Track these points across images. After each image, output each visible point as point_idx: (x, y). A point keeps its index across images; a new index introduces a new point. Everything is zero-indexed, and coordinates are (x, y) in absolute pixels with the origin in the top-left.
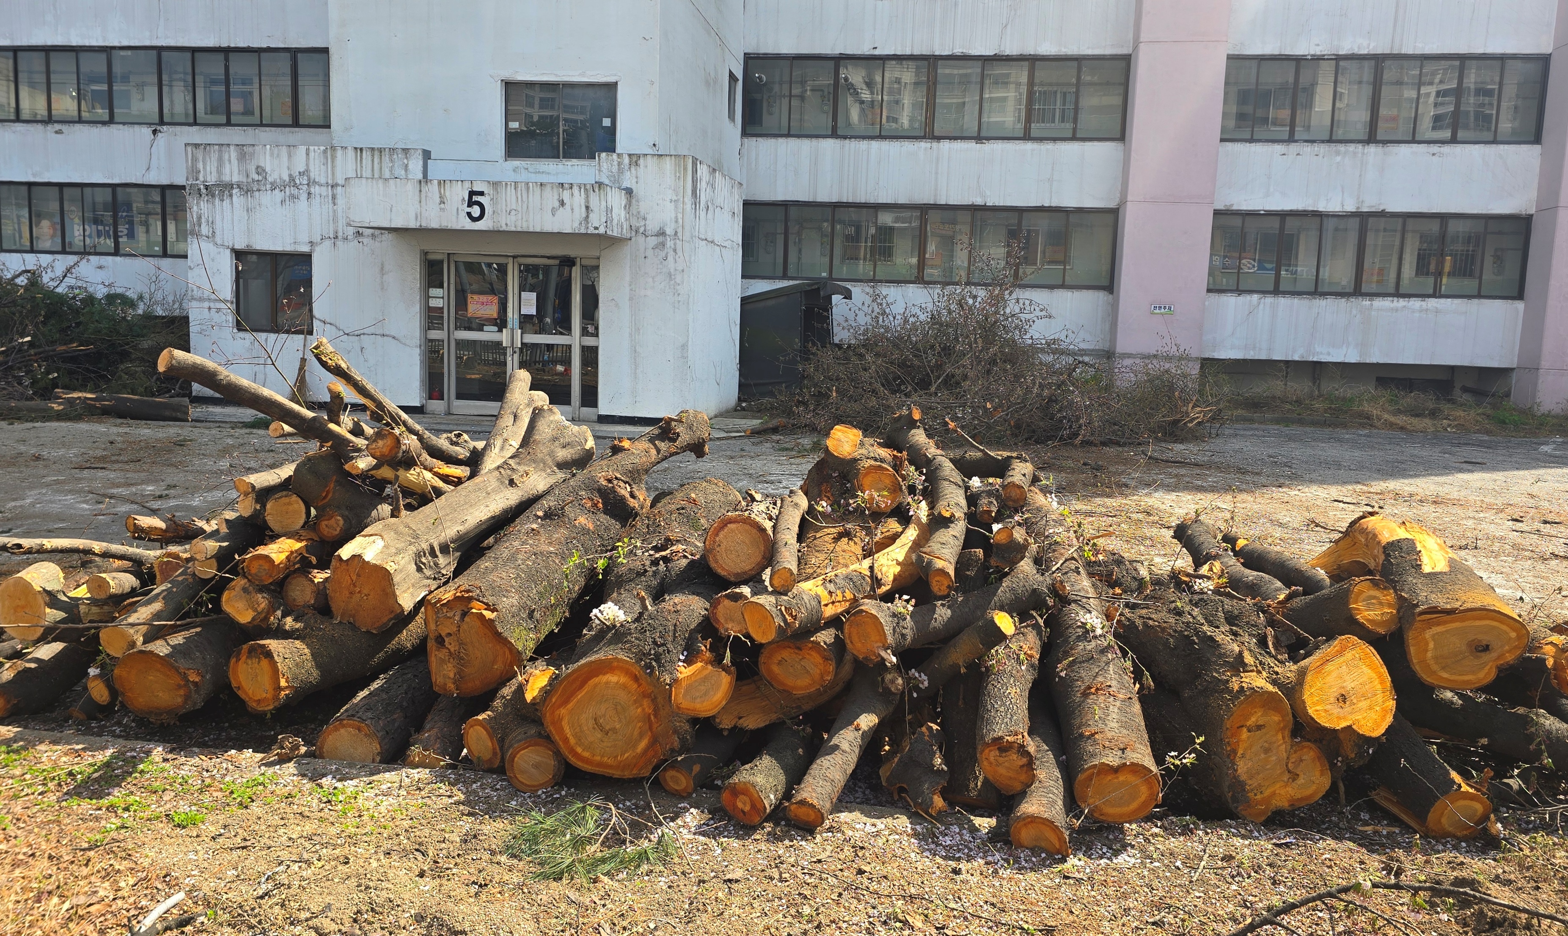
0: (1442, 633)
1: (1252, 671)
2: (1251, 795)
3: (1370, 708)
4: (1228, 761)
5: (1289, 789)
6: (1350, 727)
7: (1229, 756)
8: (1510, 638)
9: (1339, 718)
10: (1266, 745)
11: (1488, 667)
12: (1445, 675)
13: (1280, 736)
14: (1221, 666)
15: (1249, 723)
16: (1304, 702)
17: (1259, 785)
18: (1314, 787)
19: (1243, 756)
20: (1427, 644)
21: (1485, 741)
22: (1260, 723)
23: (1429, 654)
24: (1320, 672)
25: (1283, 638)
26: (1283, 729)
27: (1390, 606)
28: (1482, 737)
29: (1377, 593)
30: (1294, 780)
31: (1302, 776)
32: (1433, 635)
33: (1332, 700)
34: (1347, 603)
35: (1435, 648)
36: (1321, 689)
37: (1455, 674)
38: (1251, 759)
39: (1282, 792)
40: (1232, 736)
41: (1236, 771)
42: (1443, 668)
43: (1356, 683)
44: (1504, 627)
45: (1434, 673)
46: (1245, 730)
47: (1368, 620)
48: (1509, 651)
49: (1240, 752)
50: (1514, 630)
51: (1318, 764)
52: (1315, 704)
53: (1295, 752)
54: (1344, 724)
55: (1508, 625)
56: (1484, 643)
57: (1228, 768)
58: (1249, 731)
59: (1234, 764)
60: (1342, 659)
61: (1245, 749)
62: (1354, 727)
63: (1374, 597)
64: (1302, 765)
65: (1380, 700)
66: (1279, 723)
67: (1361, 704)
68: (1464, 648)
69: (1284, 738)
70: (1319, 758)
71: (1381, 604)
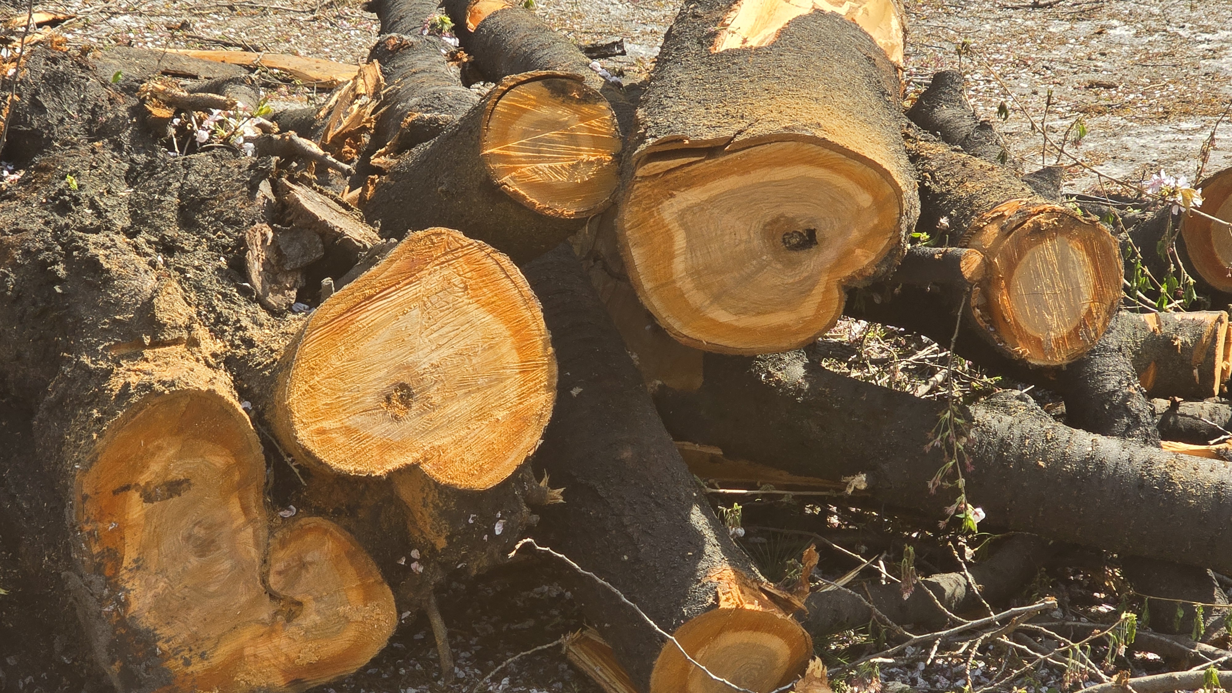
0: (701, 207)
1: (176, 342)
2: (175, 665)
3: (482, 414)
4: (98, 581)
5: (281, 642)
6: (412, 469)
7: (98, 569)
8: (860, 211)
9: (386, 447)
10: (200, 532)
11: (819, 289)
12: (723, 316)
13: (235, 507)
14: (105, 334)
15: (143, 479)
16: (288, 412)
17: (195, 638)
18: (351, 633)
19: (139, 565)
20: (669, 238)
21: (860, 481)
22: (176, 474)
23: (679, 265)
24: (343, 330)
25: (293, 251)
26: (241, 487)
27: (597, 142)
28: (854, 473)
29: (563, 114)
30: (290, 618)
31: (311, 606)
32: (682, 215)
33: (370, 400)
34: (477, 146)
35: (691, 248)
36: (340, 375)
37: (744, 311)
38: (162, 571)
39: (263, 649)
40: (102, 516)
41: (125, 605)
42: (717, 299)
43: (445, 352)
44: (841, 181)
45: (696, 312)
46: (135, 496)
47: (533, 186)
48: (862, 243)
49: (130, 555)
50: (866, 186)
51: (351, 571)
52: (316, 414)
53: (283, 544)
54: (396, 462)
55: (850, 175)
56: (802, 225)
57: (101, 601)
58: (148, 498)
59: (115, 587)
60: (411, 291)
61: (144, 548)
62: (427, 467)
63: (554, 125)
64: (308, 576)
65: (512, 392)
66: (227, 472)
67: (453, 408)
68: (757, 243)
69: (245, 509)
70: (351, 556)
71: (573, 139)
